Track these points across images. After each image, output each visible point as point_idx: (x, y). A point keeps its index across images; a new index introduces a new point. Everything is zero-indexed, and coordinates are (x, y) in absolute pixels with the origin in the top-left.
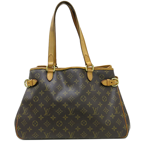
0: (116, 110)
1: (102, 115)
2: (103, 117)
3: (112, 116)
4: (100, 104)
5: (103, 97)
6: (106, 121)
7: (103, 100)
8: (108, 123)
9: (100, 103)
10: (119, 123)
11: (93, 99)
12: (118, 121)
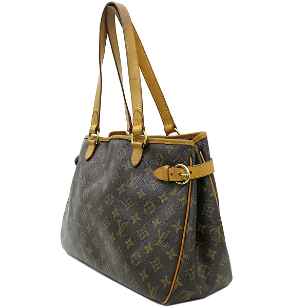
0: (160, 238)
1: (130, 240)
2: (132, 244)
3: (148, 248)
4: (135, 218)
5: (146, 204)
6: (134, 255)
7: (145, 211)
8: (136, 259)
9: (137, 214)
10: (156, 267)
11: (126, 203)
12: (155, 262)
